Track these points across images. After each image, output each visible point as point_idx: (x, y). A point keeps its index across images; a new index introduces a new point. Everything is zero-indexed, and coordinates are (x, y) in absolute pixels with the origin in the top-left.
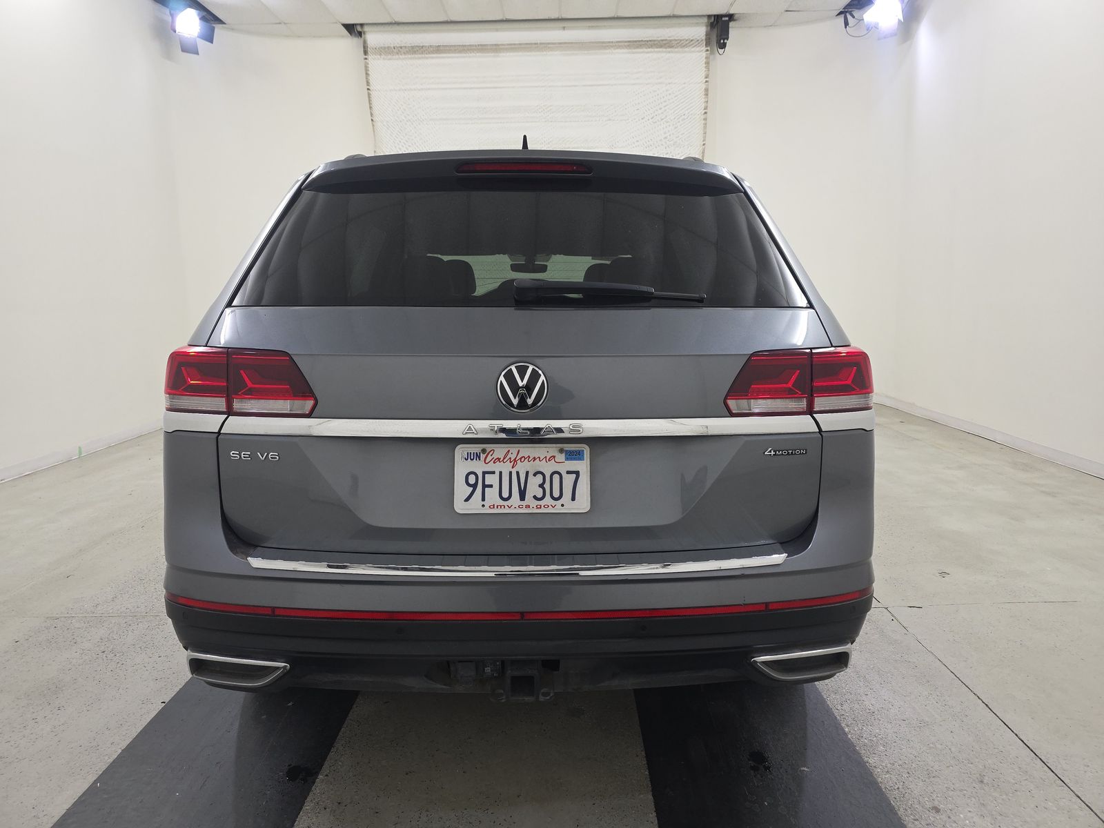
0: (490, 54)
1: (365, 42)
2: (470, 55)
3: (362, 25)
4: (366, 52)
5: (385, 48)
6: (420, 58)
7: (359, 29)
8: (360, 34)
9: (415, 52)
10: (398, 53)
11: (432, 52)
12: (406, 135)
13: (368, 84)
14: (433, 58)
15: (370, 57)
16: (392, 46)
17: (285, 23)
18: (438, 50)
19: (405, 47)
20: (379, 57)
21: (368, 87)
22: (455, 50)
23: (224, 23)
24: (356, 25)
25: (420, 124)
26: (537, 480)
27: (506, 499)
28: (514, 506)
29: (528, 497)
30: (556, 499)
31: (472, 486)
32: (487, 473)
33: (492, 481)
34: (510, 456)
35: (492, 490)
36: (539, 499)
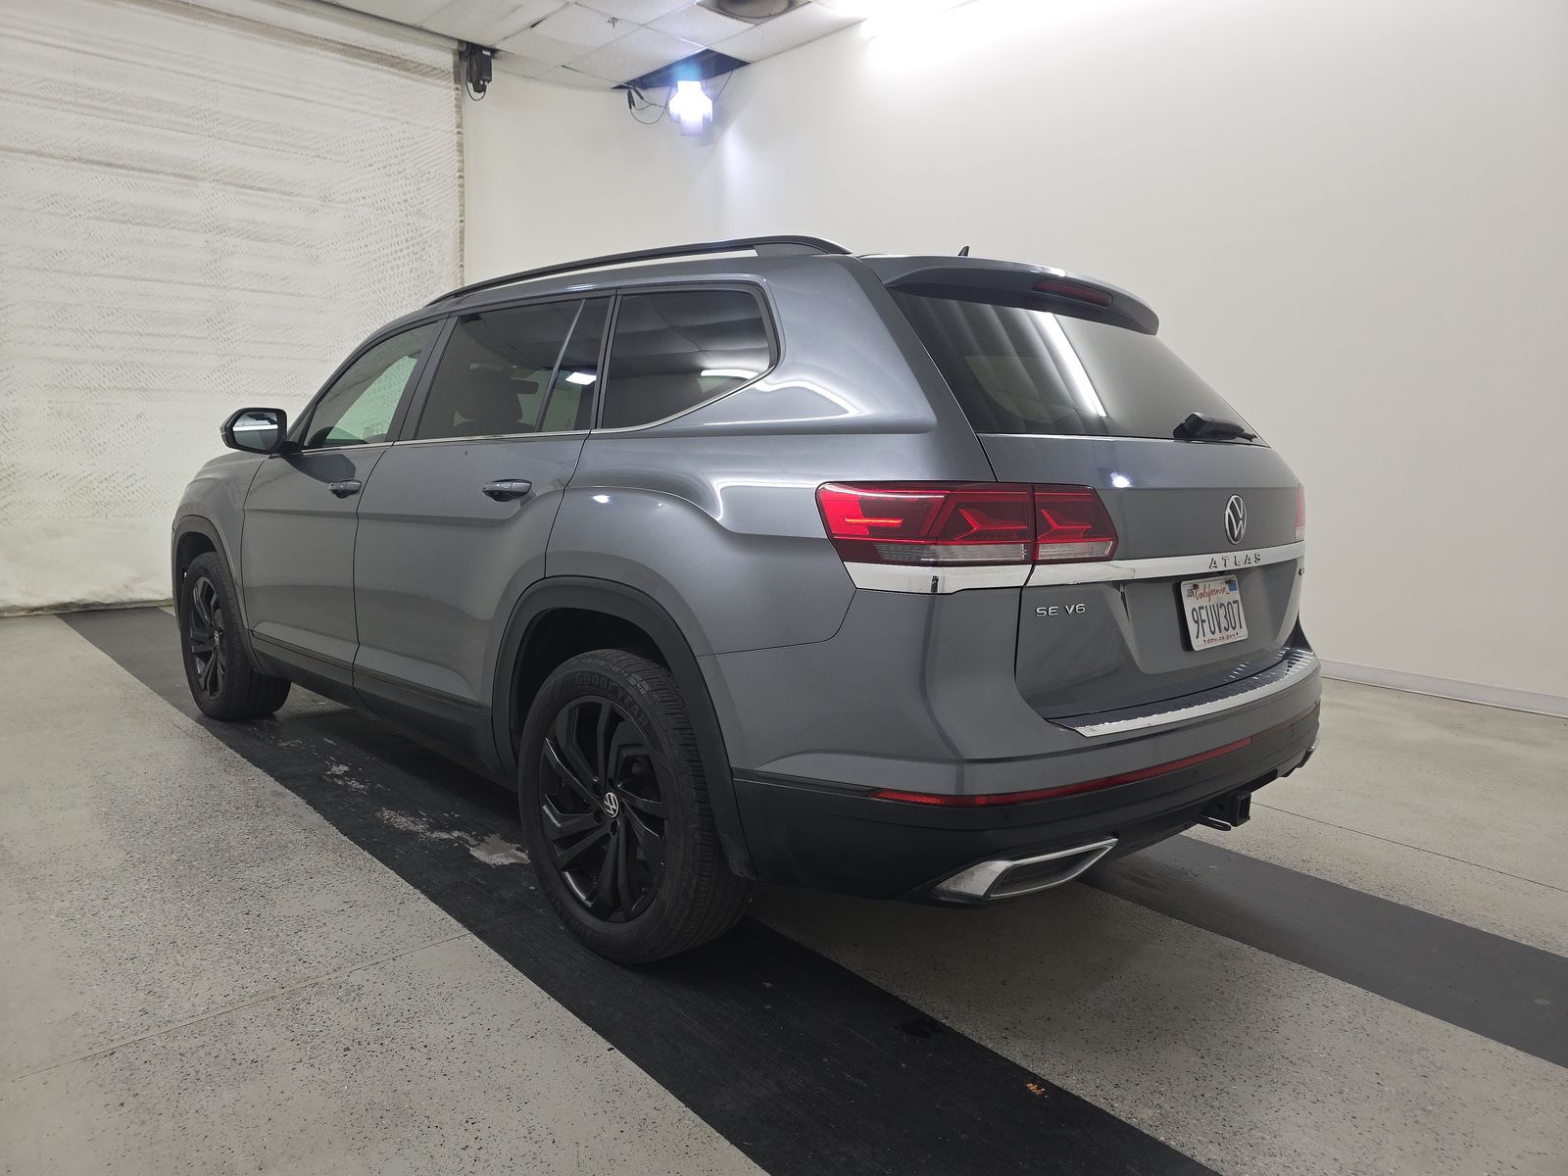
26: (1222, 612)
27: (1213, 633)
28: (1218, 639)
29: (1223, 629)
30: (1234, 628)
31: (1197, 622)
32: (1201, 608)
33: (1204, 617)
34: (1207, 590)
35: (1206, 625)
36: (1227, 630)
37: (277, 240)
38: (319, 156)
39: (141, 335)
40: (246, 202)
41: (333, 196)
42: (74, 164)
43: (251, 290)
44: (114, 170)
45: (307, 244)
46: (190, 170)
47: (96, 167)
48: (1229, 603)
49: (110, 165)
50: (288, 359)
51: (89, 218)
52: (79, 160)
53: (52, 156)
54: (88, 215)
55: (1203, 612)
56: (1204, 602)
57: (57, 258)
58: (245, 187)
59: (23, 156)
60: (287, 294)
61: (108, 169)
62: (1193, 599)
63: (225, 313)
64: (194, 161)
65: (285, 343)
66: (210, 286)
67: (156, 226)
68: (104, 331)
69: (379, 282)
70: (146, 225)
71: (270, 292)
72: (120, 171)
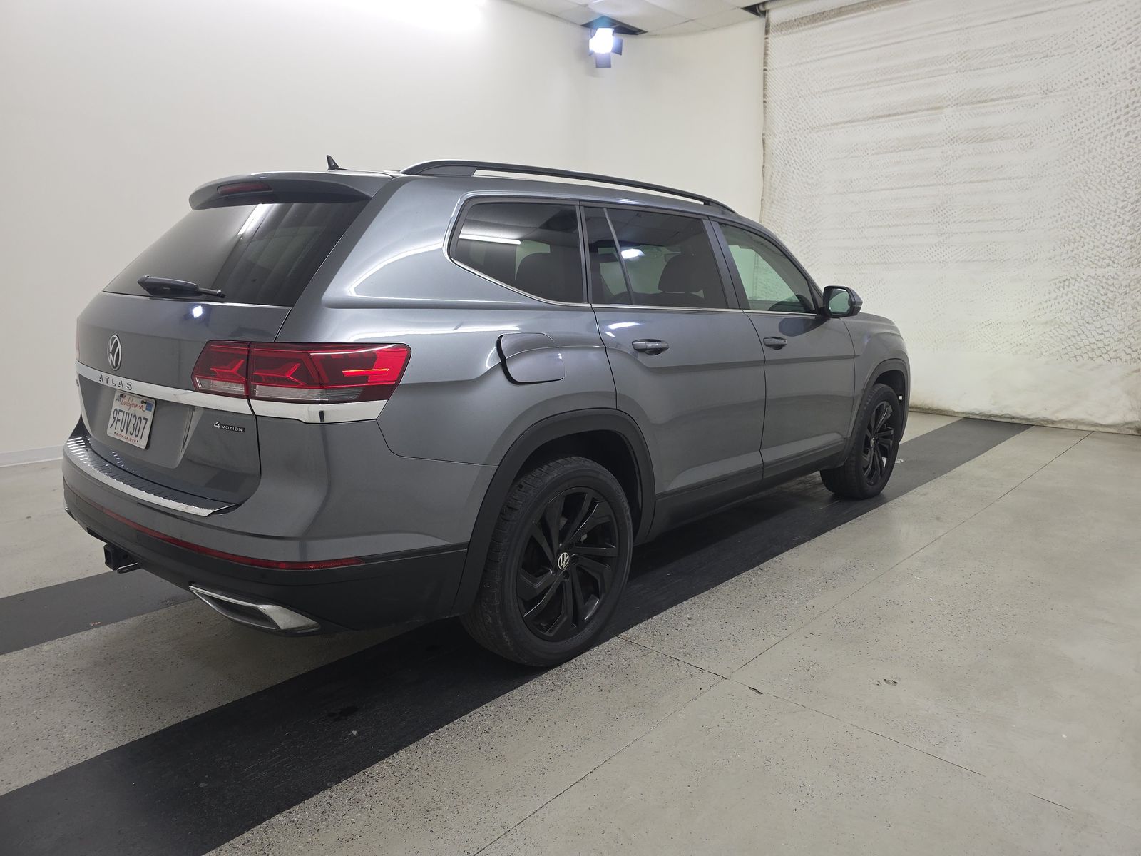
0: (896, 4)
1: (768, 21)
2: (875, 10)
3: (764, 3)
4: (767, 32)
5: (786, 23)
6: (820, 26)
7: (762, 8)
8: (764, 13)
9: (815, 21)
10: (798, 26)
11: (834, 16)
12: (797, 112)
13: (765, 64)
14: (833, 22)
15: (770, 36)
16: (793, 19)
17: (693, 20)
18: (840, 12)
19: (806, 17)
20: (779, 33)
21: (765, 68)
22: (859, 8)
23: (645, 32)
24: (758, 5)
25: (812, 98)
26: (133, 421)
27: (122, 431)
28: (124, 437)
29: (128, 431)
30: (136, 436)
31: (114, 418)
32: (120, 411)
33: (120, 417)
34: (130, 402)
35: (119, 423)
36: (131, 434)
37: (999, 138)
38: (1047, 56)
39: (890, 227)
40: (978, 114)
41: (1055, 87)
42: (871, 121)
43: (971, 182)
44: (891, 118)
45: (1024, 134)
46: (939, 102)
47: (881, 120)
48: (140, 417)
49: (889, 115)
50: (991, 232)
51: (873, 154)
52: (873, 118)
53: (858, 121)
54: (873, 152)
55: (121, 414)
56: (125, 408)
57: (852, 184)
58: (979, 102)
59: (843, 125)
60: (1000, 180)
61: (888, 118)
62: (119, 403)
63: (947, 203)
64: (943, 95)
65: (991, 220)
66: (940, 185)
67: (910, 149)
68: (870, 227)
69: (1090, 151)
70: (904, 150)
71: (987, 181)
72: (894, 118)
